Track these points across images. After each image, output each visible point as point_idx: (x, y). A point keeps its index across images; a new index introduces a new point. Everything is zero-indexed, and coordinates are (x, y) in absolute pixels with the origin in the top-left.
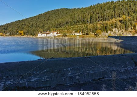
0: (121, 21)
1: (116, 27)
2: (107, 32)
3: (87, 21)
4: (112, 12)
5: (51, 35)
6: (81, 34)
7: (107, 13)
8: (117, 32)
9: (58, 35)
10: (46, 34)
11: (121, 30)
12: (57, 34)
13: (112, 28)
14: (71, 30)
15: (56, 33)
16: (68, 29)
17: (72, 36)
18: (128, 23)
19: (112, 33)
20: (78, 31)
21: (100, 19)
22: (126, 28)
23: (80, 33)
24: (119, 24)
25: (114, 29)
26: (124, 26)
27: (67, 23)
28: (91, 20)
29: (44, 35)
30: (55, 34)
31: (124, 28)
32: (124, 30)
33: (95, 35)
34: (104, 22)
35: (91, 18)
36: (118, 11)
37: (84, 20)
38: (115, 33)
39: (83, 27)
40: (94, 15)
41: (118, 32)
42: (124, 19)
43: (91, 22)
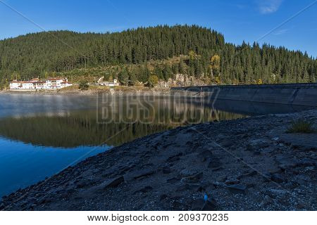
0: (187, 62)
1: (180, 72)
2: (166, 80)
3: (127, 59)
4: (170, 44)
5: (48, 85)
6: (118, 85)
7: (161, 46)
8: (183, 80)
9: (67, 85)
10: (34, 83)
11: (188, 77)
12: (64, 83)
13: (175, 73)
14: (94, 76)
15: (61, 81)
16: (86, 74)
17: (99, 87)
18: (199, 65)
19: (175, 82)
20: (111, 78)
21: (151, 56)
22: (197, 73)
23: (115, 81)
24: (184, 66)
25: (177, 76)
26: (193, 69)
27: (81, 61)
28: (133, 58)
29: (27, 86)
30: (60, 84)
31: (193, 74)
32: (193, 77)
33: (146, 85)
34: (159, 62)
35: (133, 52)
36: (179, 44)
37: (119, 57)
38: (179, 82)
39: (119, 69)
40: (139, 48)
41: (185, 80)
42: (193, 58)
43: (133, 62)
